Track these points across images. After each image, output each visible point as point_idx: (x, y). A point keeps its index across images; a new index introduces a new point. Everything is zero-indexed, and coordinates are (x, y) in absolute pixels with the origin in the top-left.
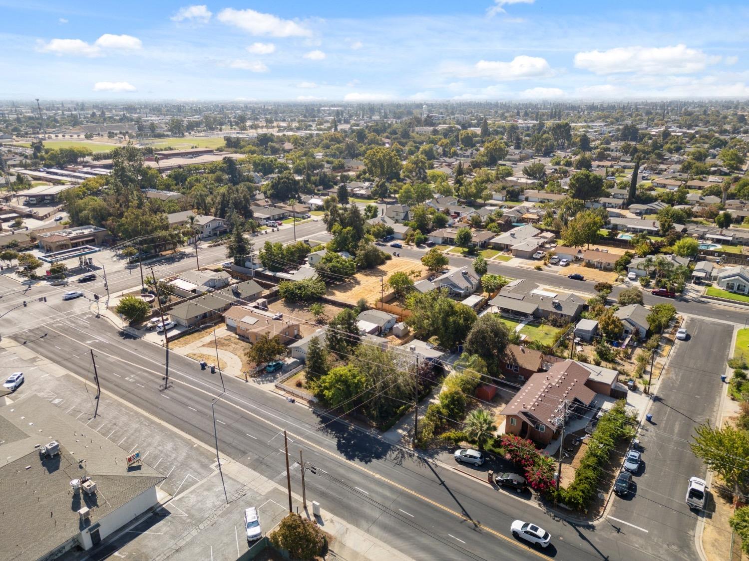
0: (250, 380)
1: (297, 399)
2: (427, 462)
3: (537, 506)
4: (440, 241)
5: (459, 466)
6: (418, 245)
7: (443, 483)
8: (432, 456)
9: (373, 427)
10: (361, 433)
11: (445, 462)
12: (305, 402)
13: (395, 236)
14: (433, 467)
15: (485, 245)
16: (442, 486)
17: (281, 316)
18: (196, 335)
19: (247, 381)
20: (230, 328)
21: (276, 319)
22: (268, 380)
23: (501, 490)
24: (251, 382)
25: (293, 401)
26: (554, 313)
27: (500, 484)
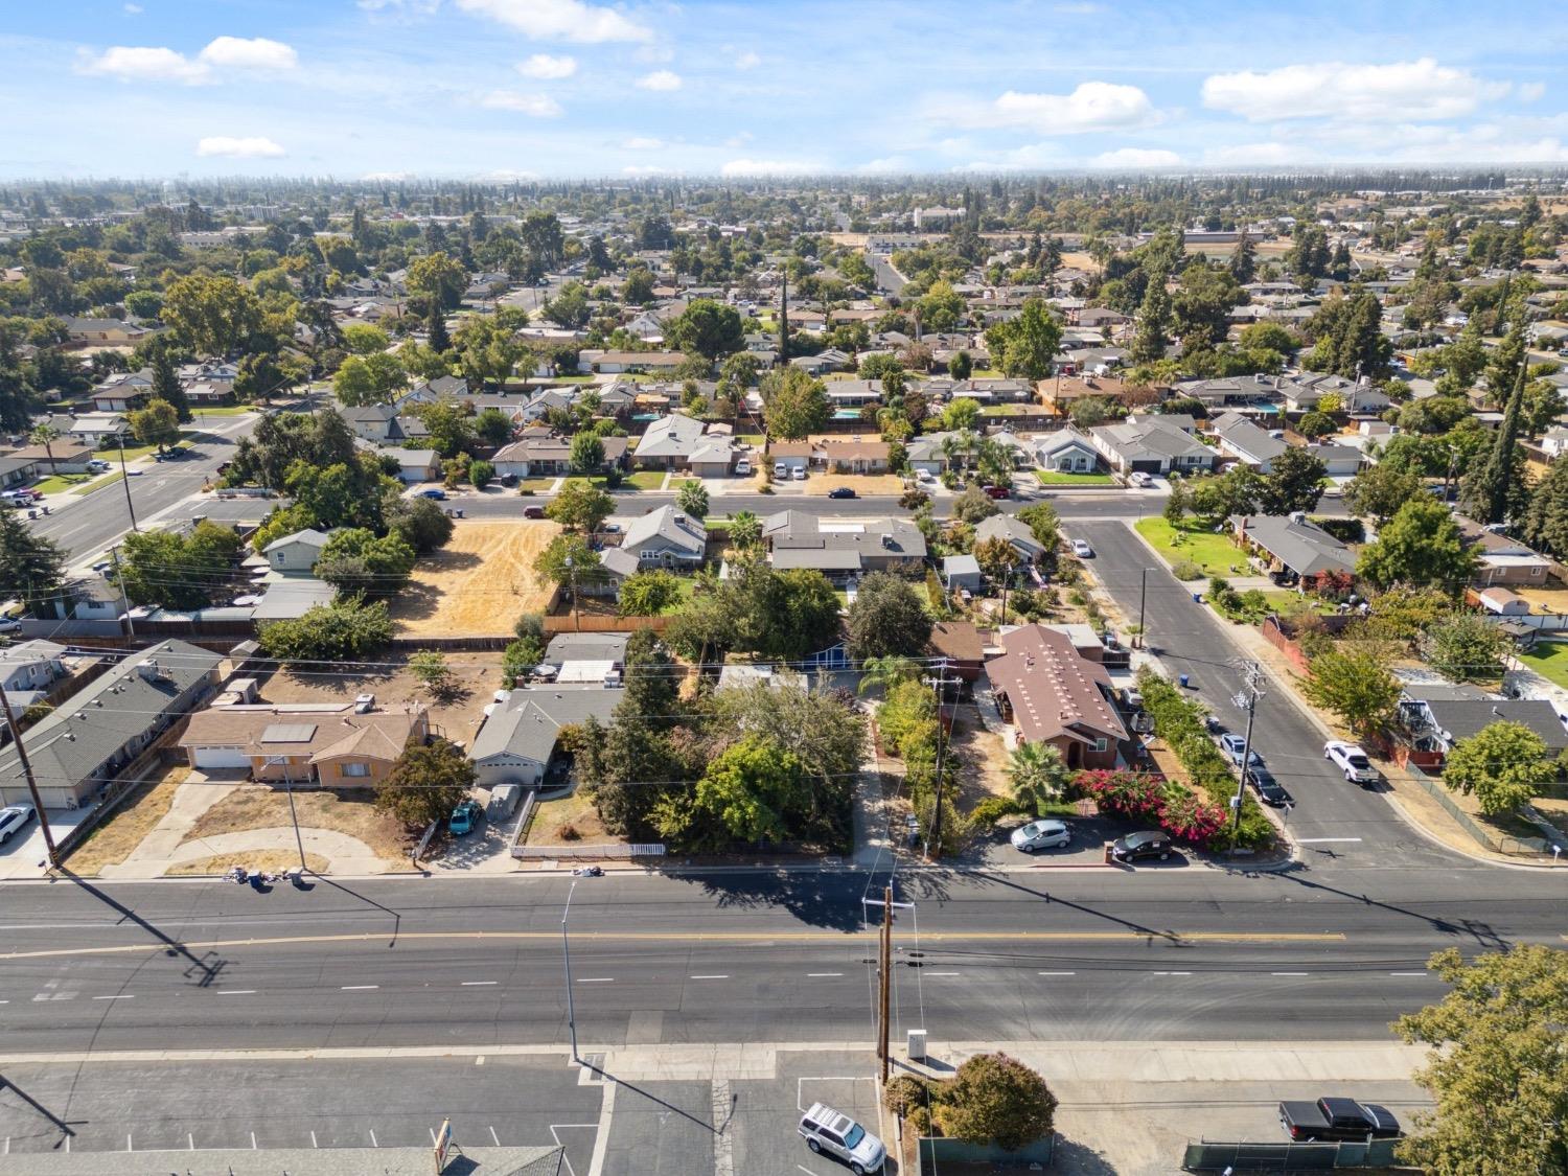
0: (433, 866)
1: (603, 865)
2: (982, 875)
3: (1207, 869)
4: (525, 471)
5: (1037, 858)
6: (482, 487)
7: (1048, 898)
8: (983, 864)
9: (820, 856)
10: (813, 875)
11: (1008, 861)
12: (628, 865)
13: (407, 475)
14: (1000, 877)
15: (627, 463)
16: (1052, 903)
17: (373, 701)
18: (124, 819)
19: (427, 874)
20: (216, 774)
21: (367, 710)
22: (479, 854)
23: (1137, 869)
24: (441, 871)
25: (597, 873)
26: (894, 558)
27: (1130, 858)
